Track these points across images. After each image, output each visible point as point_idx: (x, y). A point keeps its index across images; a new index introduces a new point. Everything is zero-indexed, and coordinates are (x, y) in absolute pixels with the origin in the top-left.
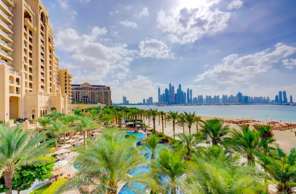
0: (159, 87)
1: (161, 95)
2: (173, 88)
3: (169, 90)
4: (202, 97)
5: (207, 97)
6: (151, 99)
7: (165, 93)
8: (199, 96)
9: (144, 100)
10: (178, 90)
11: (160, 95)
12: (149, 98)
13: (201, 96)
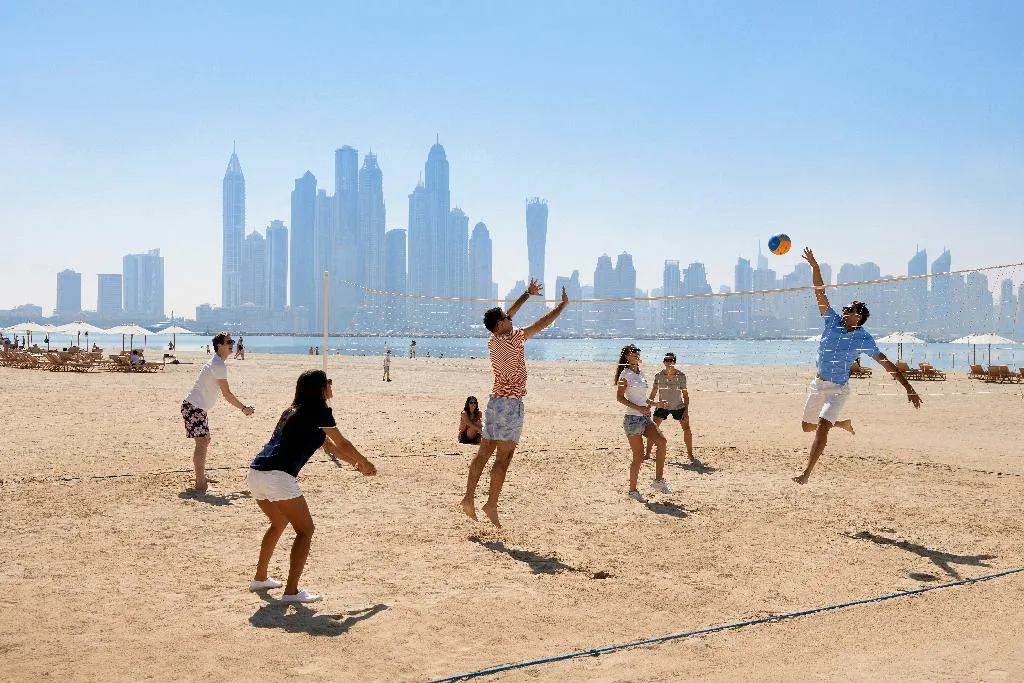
0: (235, 159)
1: (256, 236)
2: (374, 175)
3: (331, 192)
4: (632, 275)
5: (671, 271)
6: (147, 270)
7: (287, 224)
8: (604, 262)
9: (69, 283)
10: (417, 199)
11: (240, 232)
12: (130, 261)
13: (626, 260)
